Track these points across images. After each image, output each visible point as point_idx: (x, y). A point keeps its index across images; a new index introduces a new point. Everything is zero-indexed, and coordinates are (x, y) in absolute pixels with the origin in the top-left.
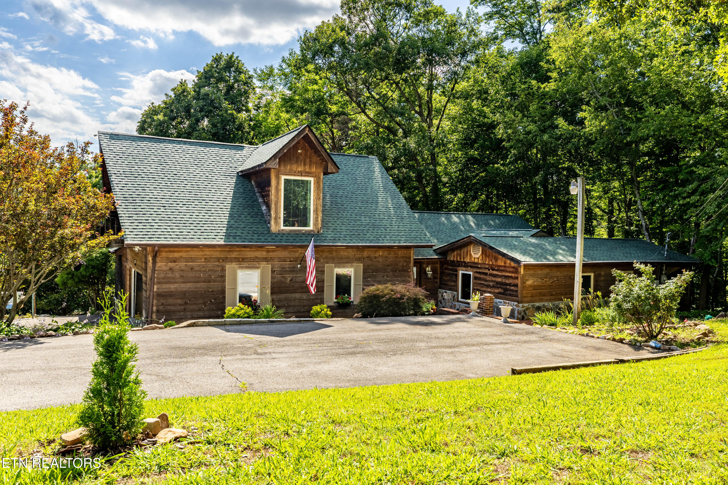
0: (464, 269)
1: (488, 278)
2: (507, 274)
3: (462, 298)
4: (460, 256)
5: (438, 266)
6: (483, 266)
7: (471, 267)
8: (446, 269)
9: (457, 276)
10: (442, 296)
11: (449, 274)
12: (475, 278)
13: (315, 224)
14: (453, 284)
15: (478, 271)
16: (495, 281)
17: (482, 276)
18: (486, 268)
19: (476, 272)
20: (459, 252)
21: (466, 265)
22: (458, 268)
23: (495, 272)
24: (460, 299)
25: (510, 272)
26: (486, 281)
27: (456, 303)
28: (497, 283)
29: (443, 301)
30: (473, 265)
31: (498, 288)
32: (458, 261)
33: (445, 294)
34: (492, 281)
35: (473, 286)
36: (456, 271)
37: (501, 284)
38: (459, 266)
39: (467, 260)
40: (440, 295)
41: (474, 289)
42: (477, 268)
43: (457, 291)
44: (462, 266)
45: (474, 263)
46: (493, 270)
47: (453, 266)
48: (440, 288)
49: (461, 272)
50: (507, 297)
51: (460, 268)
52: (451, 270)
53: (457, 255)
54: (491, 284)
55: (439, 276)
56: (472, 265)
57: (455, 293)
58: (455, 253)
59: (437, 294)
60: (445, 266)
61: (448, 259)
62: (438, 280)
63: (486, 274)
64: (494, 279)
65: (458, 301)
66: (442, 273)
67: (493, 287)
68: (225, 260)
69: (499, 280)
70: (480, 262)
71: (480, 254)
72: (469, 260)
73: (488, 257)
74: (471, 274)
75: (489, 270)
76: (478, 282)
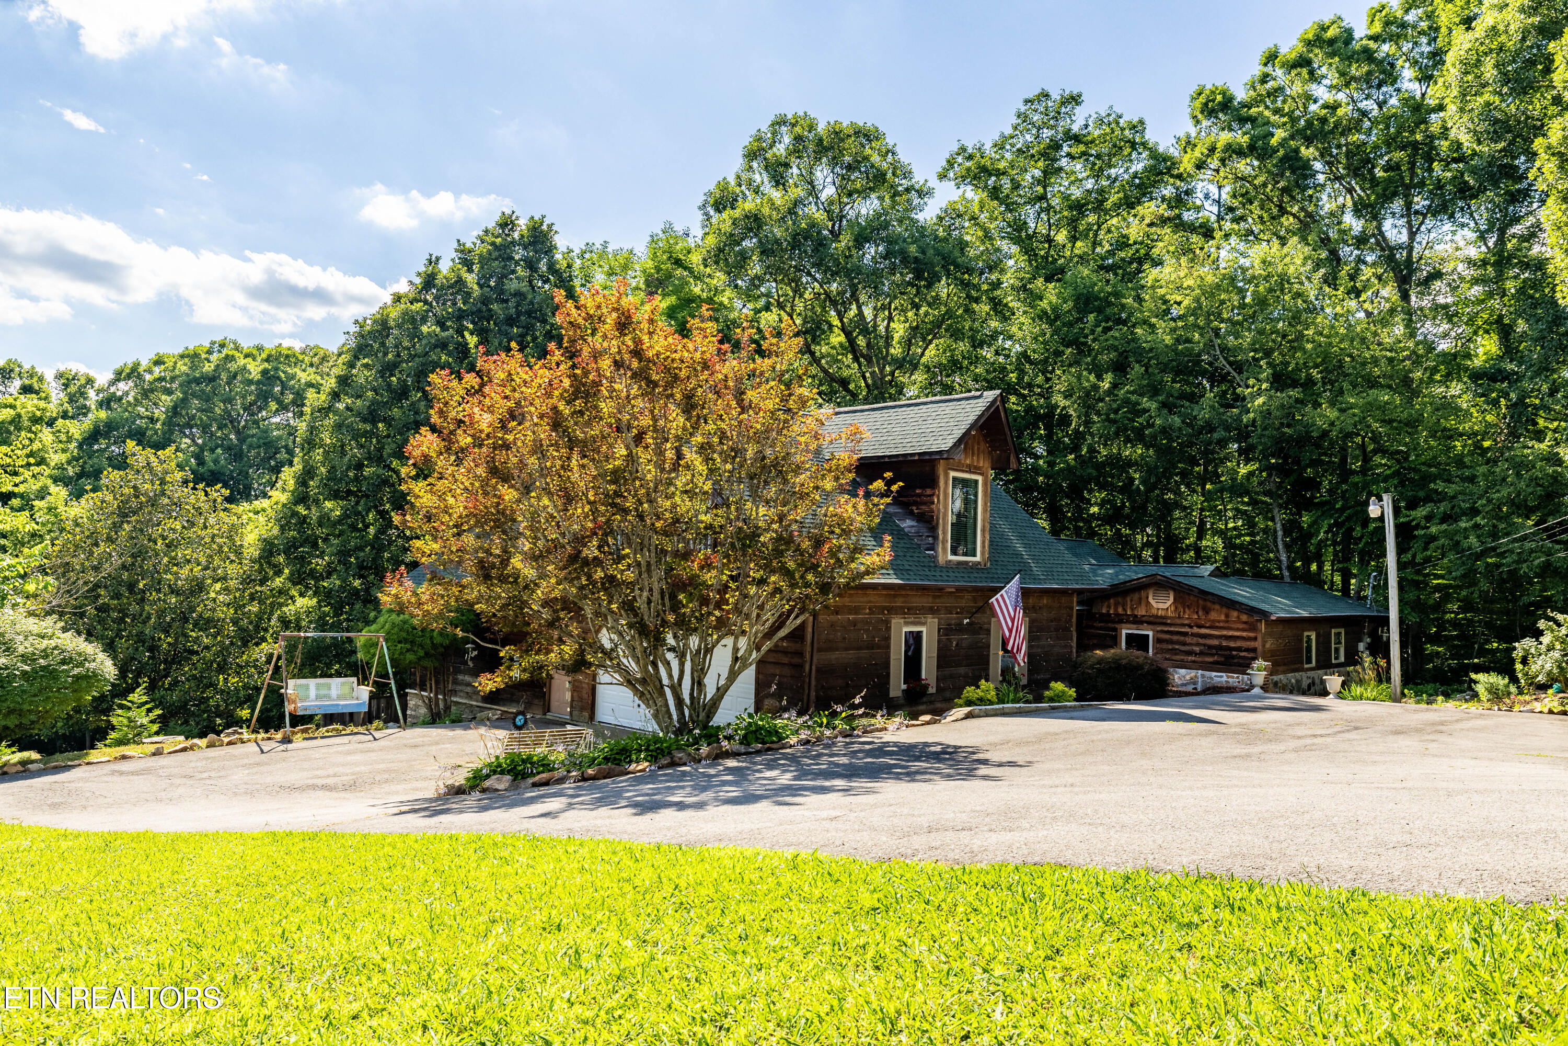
0: (1134, 626)
1: (1188, 640)
2: (1231, 633)
4: (1124, 606)
6: (1178, 622)
7: (1149, 623)
8: (1092, 627)
9: (1115, 637)
12: (1158, 641)
13: (983, 553)
15: (1166, 629)
16: (1204, 645)
17: (1175, 638)
18: (1184, 625)
19: (1162, 631)
20: (1122, 600)
21: (1137, 621)
22: (1118, 626)
23: (1203, 631)
25: (1238, 630)
26: (1184, 644)
28: (1210, 647)
30: (1154, 621)
31: (1213, 655)
32: (1118, 615)
34: (1198, 644)
36: (1115, 630)
37: (1220, 648)
38: (1121, 622)
39: (1141, 612)
42: (1166, 624)
44: (1128, 622)
45: (1157, 617)
46: (1200, 627)
47: (1108, 622)
49: (1124, 632)
50: (1233, 668)
51: (1124, 625)
52: (1103, 628)
53: (1117, 605)
54: (1197, 649)
56: (1152, 620)
58: (1112, 601)
60: (1088, 622)
61: (1098, 612)
63: (1185, 634)
64: (1201, 641)
67: (1201, 653)
68: (892, 611)
69: (1216, 642)
70: (1169, 614)
71: (1169, 603)
72: (1144, 613)
73: (1189, 607)
74: (1151, 633)
75: (1191, 627)
76: (1165, 646)
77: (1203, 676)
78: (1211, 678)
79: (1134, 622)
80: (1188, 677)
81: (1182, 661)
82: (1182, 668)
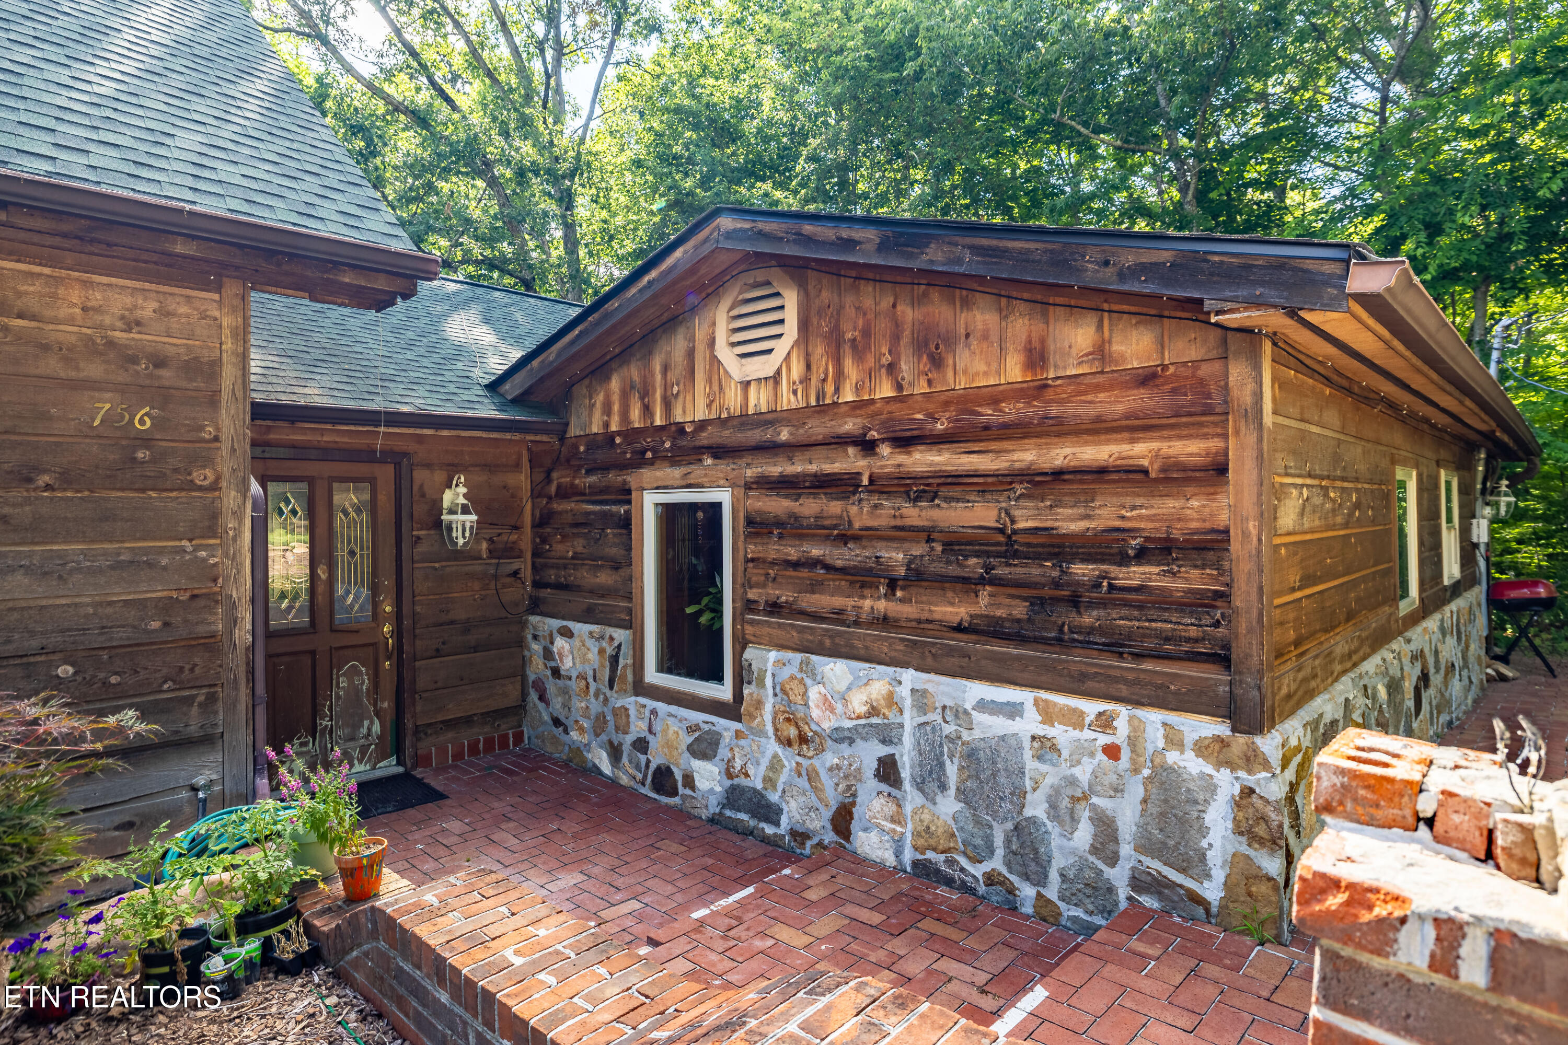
0: (675, 473)
3: (664, 667)
4: (645, 393)
5: (522, 480)
6: (819, 428)
7: (720, 452)
8: (564, 493)
9: (626, 524)
10: (548, 654)
11: (582, 523)
14: (605, 578)
15: (776, 468)
16: (928, 534)
17: (813, 505)
18: (839, 442)
19: (766, 484)
20: (634, 372)
21: (688, 447)
22: (633, 479)
24: (652, 676)
26: (848, 536)
27: (630, 702)
29: (551, 686)
30: (735, 437)
32: (631, 434)
33: (560, 643)
35: (743, 583)
36: (625, 494)
38: (640, 462)
39: (696, 410)
40: (536, 647)
41: (747, 606)
42: (771, 448)
43: (632, 622)
44: (659, 458)
45: (744, 420)
46: (904, 442)
47: (605, 468)
48: (536, 607)
49: (650, 501)
50: (1077, 660)
51: (648, 475)
52: (598, 494)
53: (625, 397)
55: (526, 539)
56: (727, 436)
57: (621, 635)
58: (615, 384)
59: (520, 643)
60: (560, 477)
61: (574, 431)
62: (525, 566)
63: (846, 484)
64: (915, 512)
65: (641, 688)
66: (543, 521)
67: (914, 579)
69: (982, 514)
70: (788, 401)
71: (782, 347)
72: (701, 414)
73: (859, 351)
74: (724, 497)
75: (868, 447)
76: (775, 549)
77: (920, 696)
78: (960, 714)
79: (676, 457)
80: (858, 703)
81: (838, 617)
82: (835, 653)
